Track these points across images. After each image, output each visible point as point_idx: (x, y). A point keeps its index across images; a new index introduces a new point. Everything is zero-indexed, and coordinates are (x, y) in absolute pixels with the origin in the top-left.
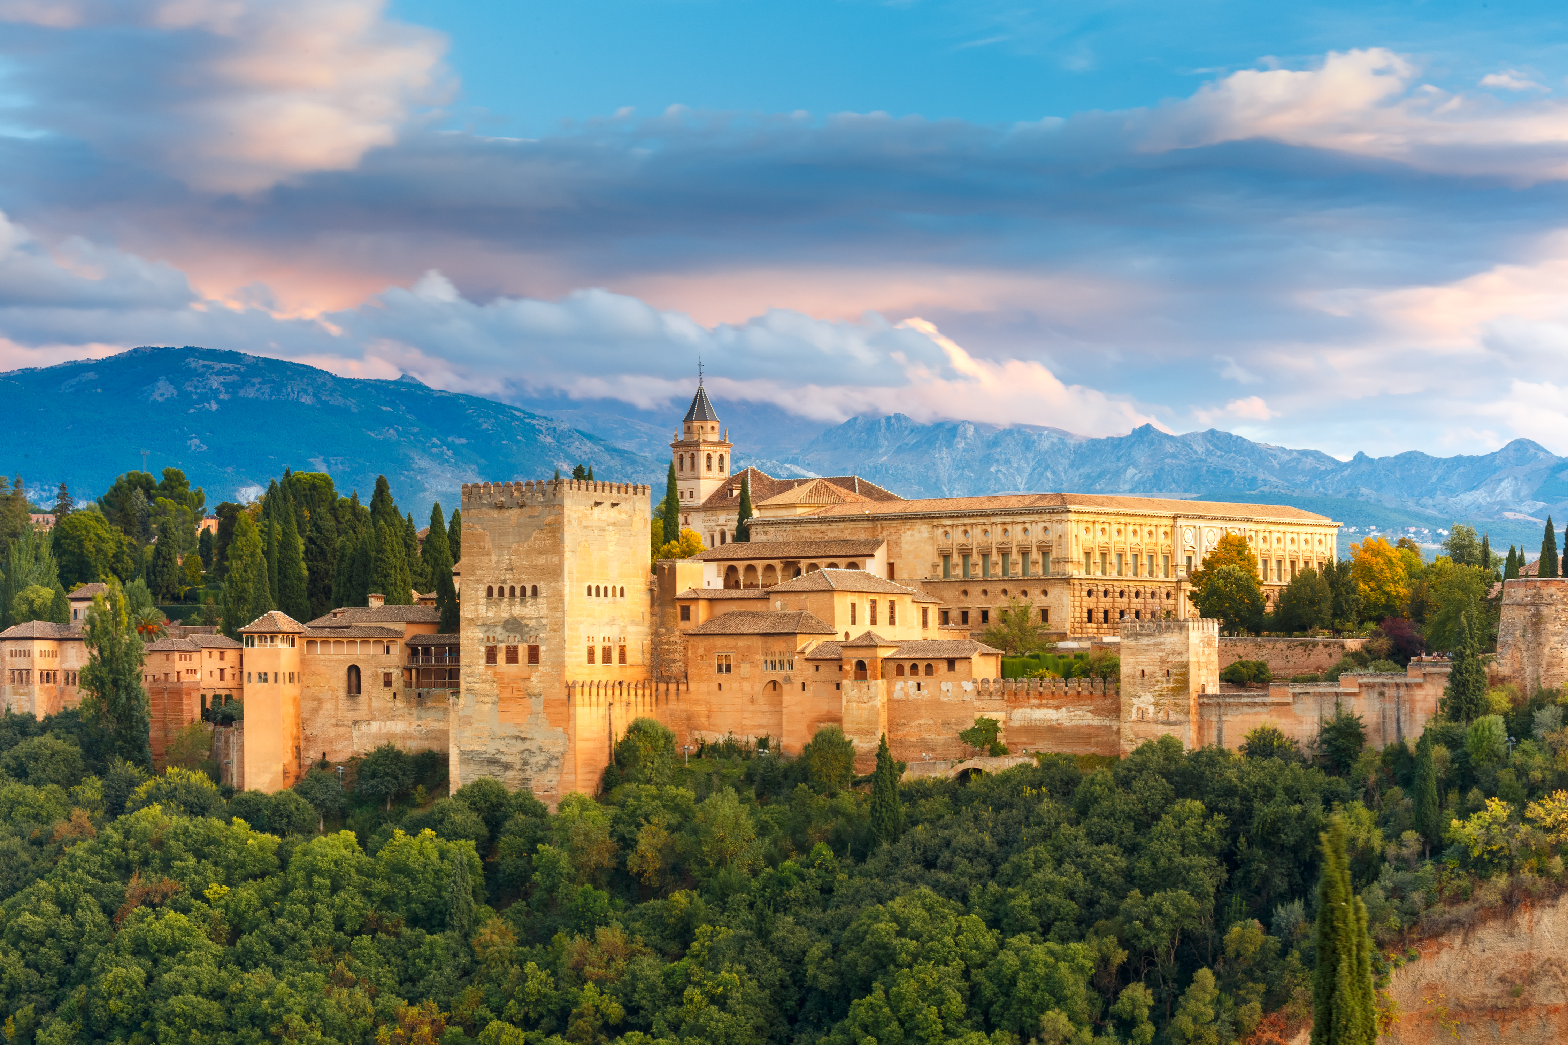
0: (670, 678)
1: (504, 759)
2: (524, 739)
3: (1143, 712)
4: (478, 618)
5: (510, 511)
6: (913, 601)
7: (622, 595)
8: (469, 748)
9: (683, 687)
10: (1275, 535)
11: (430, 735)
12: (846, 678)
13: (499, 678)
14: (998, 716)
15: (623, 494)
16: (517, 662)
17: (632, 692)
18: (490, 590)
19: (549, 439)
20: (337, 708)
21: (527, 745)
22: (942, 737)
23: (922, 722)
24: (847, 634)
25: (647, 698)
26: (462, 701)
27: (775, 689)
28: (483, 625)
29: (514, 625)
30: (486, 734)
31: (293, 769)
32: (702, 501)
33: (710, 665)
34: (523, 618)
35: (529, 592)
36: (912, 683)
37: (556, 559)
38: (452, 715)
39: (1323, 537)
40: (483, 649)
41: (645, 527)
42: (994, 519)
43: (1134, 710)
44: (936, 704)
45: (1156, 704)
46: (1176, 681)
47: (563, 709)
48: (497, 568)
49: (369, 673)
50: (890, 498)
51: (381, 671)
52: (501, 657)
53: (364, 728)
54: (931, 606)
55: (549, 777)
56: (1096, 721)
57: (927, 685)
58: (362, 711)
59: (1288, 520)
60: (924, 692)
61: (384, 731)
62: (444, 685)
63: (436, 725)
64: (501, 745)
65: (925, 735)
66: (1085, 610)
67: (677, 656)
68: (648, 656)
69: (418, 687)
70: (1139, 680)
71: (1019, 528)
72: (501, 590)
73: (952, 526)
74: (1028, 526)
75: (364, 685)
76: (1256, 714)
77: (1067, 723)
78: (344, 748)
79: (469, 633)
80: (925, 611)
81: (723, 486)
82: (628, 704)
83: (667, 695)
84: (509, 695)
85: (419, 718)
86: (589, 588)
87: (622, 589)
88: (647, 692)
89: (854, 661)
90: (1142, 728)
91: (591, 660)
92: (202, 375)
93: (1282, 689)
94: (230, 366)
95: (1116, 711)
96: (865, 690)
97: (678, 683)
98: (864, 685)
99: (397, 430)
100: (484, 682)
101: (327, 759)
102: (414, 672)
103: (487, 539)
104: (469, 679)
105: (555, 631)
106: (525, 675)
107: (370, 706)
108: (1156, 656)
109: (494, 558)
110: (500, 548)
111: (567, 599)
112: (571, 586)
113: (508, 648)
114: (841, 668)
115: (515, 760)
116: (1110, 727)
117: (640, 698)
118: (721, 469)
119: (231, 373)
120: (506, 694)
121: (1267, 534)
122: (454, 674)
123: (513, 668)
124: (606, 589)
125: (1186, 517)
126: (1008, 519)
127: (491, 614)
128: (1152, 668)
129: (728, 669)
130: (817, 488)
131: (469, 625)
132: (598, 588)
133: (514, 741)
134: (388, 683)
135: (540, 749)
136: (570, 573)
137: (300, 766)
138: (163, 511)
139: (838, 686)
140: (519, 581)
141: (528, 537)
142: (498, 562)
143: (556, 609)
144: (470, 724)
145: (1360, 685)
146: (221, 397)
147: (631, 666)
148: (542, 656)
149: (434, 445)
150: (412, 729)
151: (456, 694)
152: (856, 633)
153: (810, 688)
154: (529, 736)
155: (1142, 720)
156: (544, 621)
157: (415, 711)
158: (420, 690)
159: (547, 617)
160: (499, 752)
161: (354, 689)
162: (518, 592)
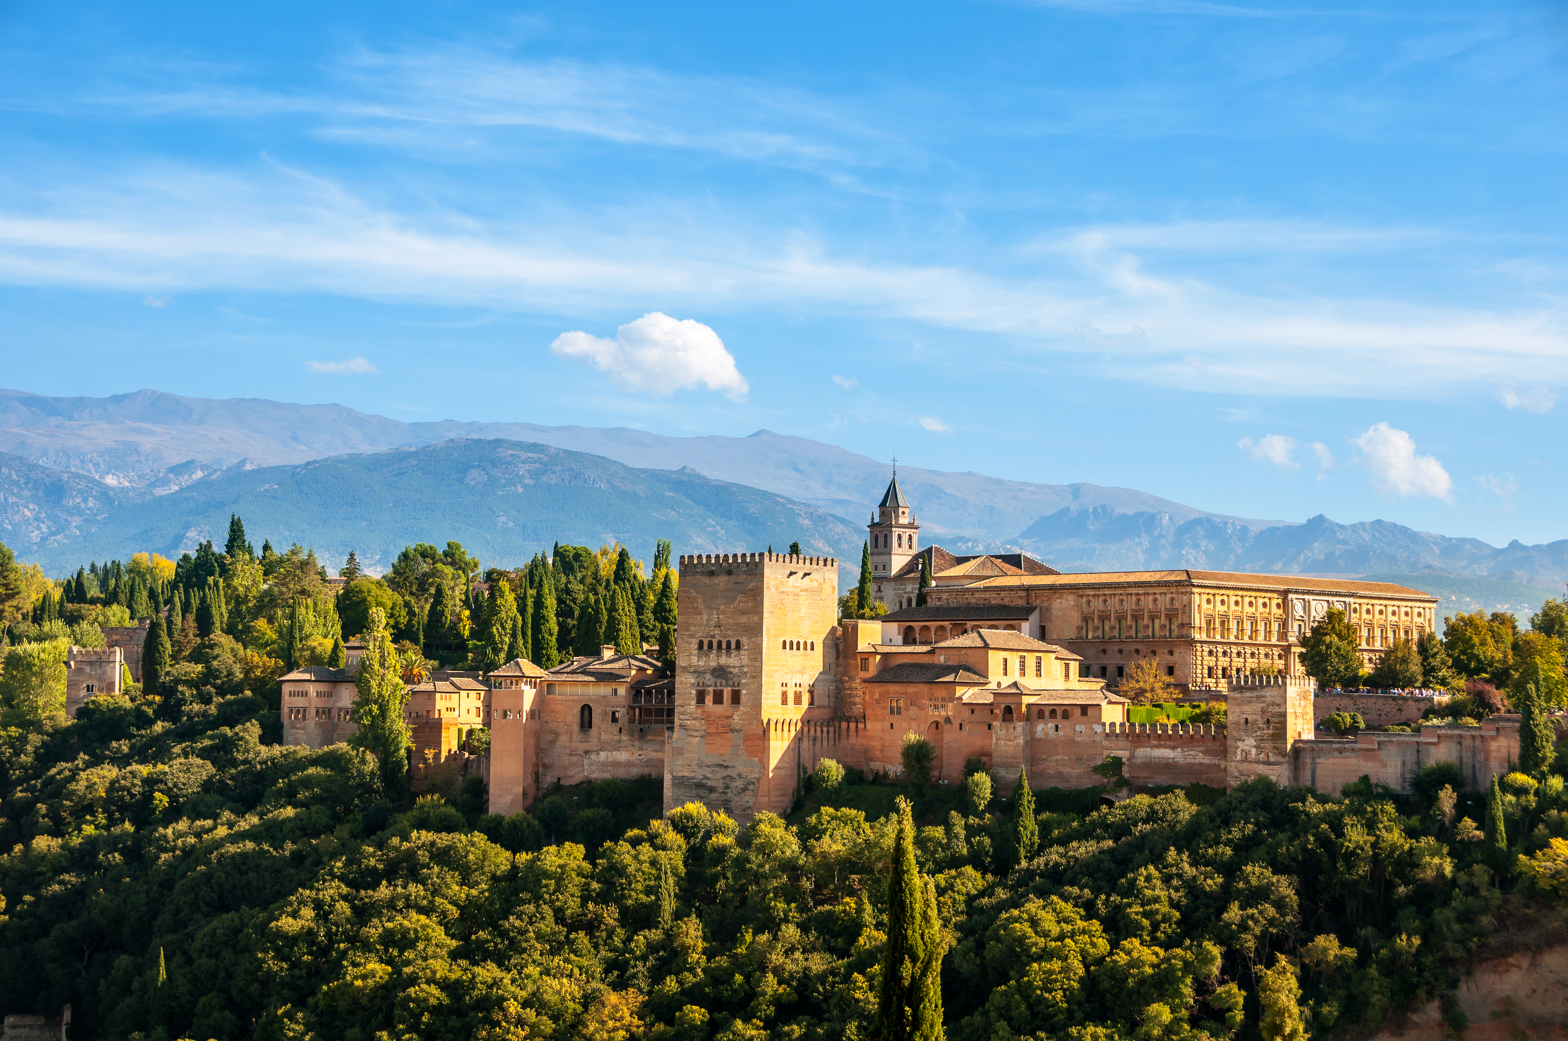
0: (850, 717)
1: (709, 783)
2: (726, 767)
3: (1247, 753)
4: (690, 666)
5: (720, 578)
6: (1057, 658)
7: (812, 649)
8: (680, 774)
9: (861, 726)
10: (1377, 608)
11: (649, 763)
12: (996, 720)
13: (707, 717)
14: (1124, 754)
15: (814, 565)
16: (722, 703)
17: (819, 729)
18: (701, 644)
19: (807, 522)
20: (571, 740)
21: (729, 772)
22: (1076, 771)
23: (1059, 757)
24: (999, 684)
25: (831, 735)
26: (675, 735)
27: (937, 728)
28: (695, 672)
29: (720, 672)
30: (695, 762)
31: (532, 791)
32: (894, 572)
33: (884, 708)
34: (728, 667)
35: (733, 646)
36: (1051, 725)
37: (756, 618)
38: (667, 747)
39: (1422, 610)
40: (694, 692)
41: (833, 592)
42: (1129, 591)
43: (1239, 752)
44: (1071, 743)
45: (1257, 747)
46: (1275, 728)
47: (760, 742)
48: (708, 625)
49: (599, 711)
50: (1050, 572)
51: (610, 710)
52: (709, 699)
53: (593, 757)
54: (1072, 663)
55: (746, 798)
56: (1207, 760)
57: (1064, 727)
58: (593, 743)
59: (1389, 595)
60: (1061, 733)
61: (610, 760)
62: (662, 722)
63: (654, 755)
64: (708, 773)
65: (1061, 769)
66: (1206, 667)
67: (857, 700)
68: (833, 699)
69: (640, 723)
70: (1243, 727)
71: (1151, 598)
72: (710, 644)
73: (1094, 596)
74: (1158, 596)
75: (595, 720)
76: (1345, 757)
77: (1180, 760)
78: (576, 773)
79: (683, 679)
80: (1067, 665)
81: (911, 561)
82: (815, 739)
83: (848, 732)
84: (714, 731)
85: (641, 749)
86: (784, 642)
87: (812, 644)
88: (831, 729)
89: (1003, 706)
90: (1245, 766)
91: (784, 702)
92: (509, 463)
93: (1368, 737)
94: (535, 456)
95: (1224, 752)
96: (1011, 730)
97: (857, 722)
98: (1011, 726)
99: (678, 512)
100: (694, 719)
101: (562, 782)
102: (637, 710)
103: (700, 600)
104: (682, 717)
105: (754, 677)
106: (728, 714)
107: (599, 738)
108: (1258, 706)
109: (705, 617)
110: (710, 608)
111: (764, 651)
112: (769, 641)
113: (715, 691)
114: (992, 712)
115: (719, 784)
116: (1219, 765)
117: (825, 734)
118: (910, 547)
119: (534, 462)
120: (712, 730)
121: (1370, 607)
122: (671, 712)
123: (718, 709)
124: (798, 643)
125: (1297, 592)
126: (1141, 591)
127: (701, 663)
128: (1254, 717)
129: (899, 713)
130: (983, 563)
131: (683, 672)
132: (791, 642)
133: (718, 769)
134: (614, 720)
135: (740, 775)
136: (768, 630)
137: (538, 789)
138: (442, 575)
139: (990, 727)
140: (725, 636)
141: (734, 600)
142: (708, 620)
143: (755, 659)
144: (682, 754)
145: (1439, 736)
146: (527, 482)
147: (819, 707)
148: (743, 699)
149: (709, 525)
150: (634, 758)
151: (671, 729)
152: (1006, 682)
153: (966, 728)
154: (730, 764)
155: (1245, 760)
156: (745, 670)
157: (636, 743)
158: (642, 726)
159: (748, 666)
160: (705, 777)
161: (586, 724)
162: (724, 646)
